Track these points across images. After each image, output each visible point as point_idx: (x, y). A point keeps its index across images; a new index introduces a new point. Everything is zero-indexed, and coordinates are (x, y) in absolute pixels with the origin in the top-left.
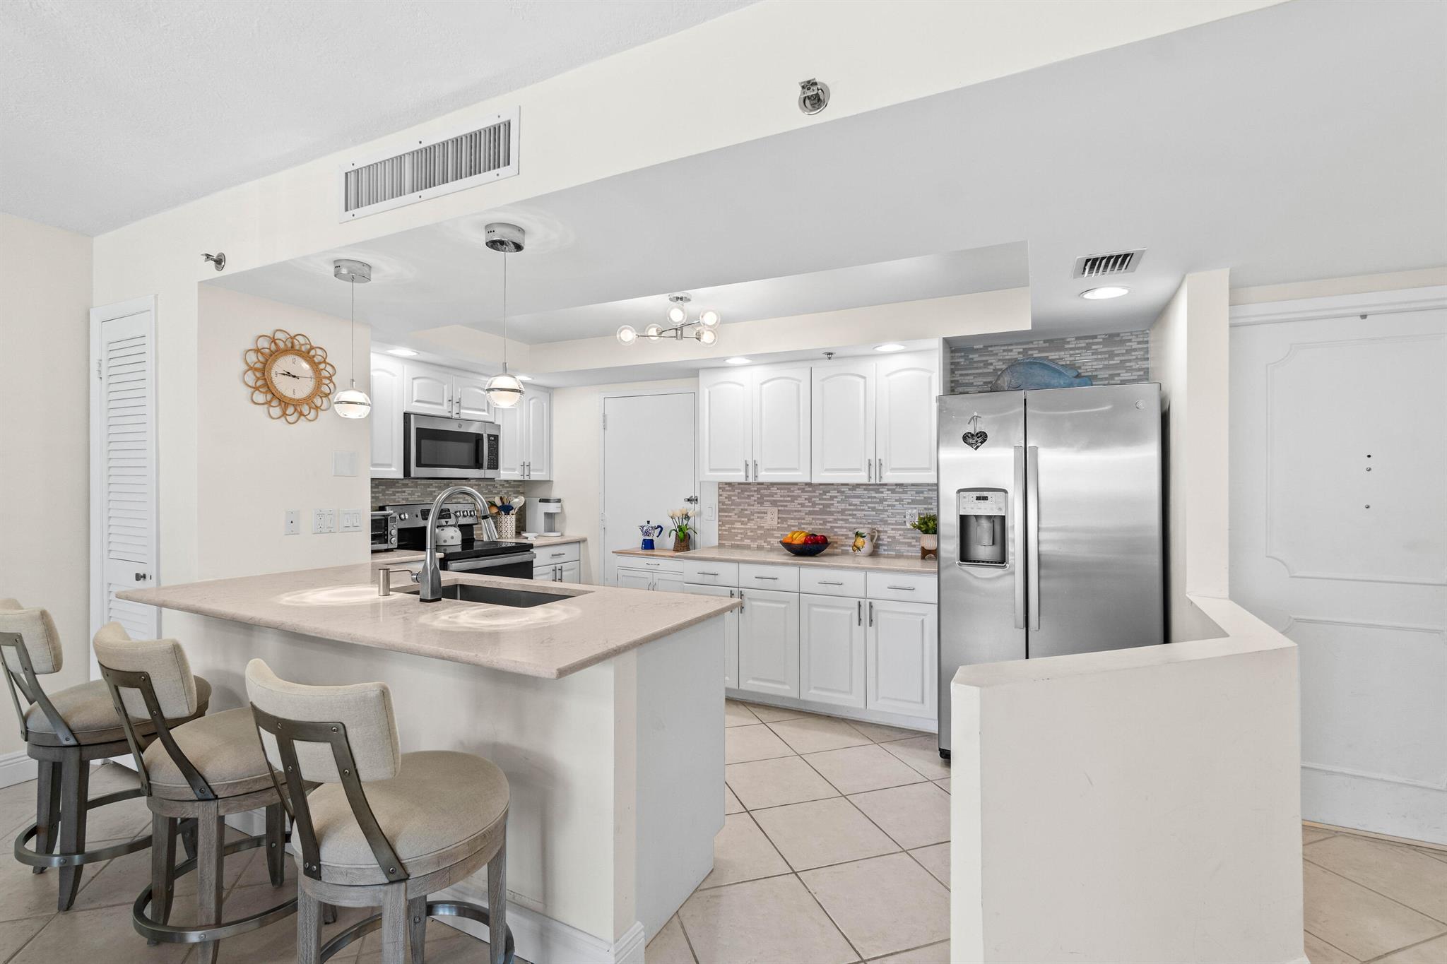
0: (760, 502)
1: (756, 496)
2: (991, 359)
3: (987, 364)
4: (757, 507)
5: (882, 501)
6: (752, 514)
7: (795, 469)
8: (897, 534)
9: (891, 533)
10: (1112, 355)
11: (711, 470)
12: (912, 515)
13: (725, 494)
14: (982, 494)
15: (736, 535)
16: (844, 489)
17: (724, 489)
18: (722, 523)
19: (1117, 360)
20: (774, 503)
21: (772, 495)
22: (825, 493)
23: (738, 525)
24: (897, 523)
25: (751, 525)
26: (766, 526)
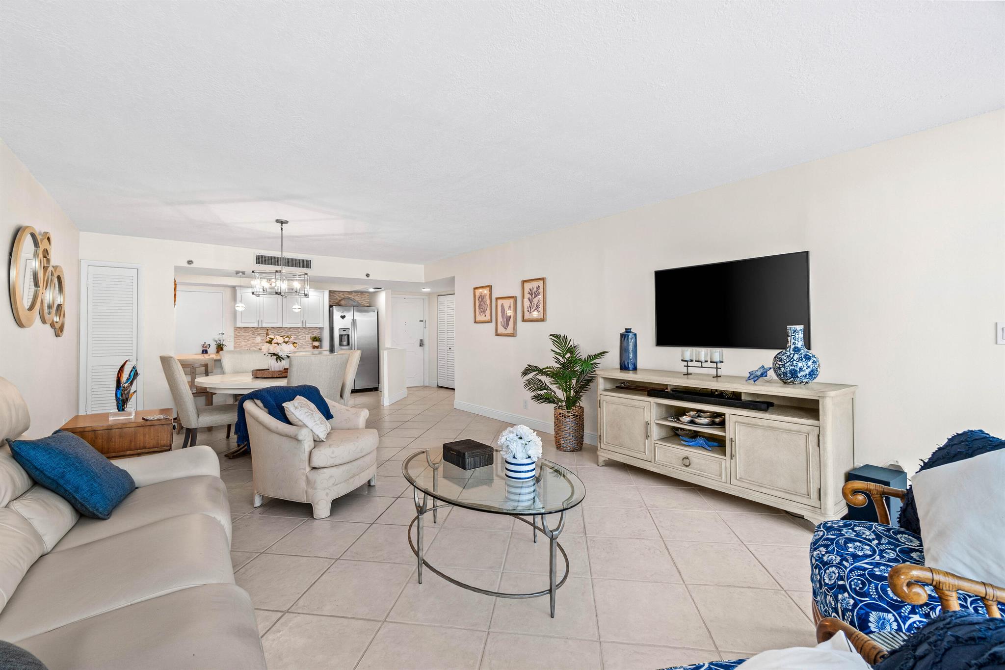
0: (253, 334)
1: (251, 332)
2: (335, 295)
3: (334, 296)
4: (252, 336)
5: (298, 333)
6: (250, 338)
7: (277, 323)
8: (303, 343)
9: (301, 342)
10: (362, 298)
11: (242, 323)
12: (308, 338)
13: (237, 332)
14: (344, 330)
15: (242, 346)
16: (286, 329)
17: (236, 330)
18: (235, 342)
19: (363, 299)
20: (259, 334)
21: (258, 331)
22: (279, 331)
23: (243, 343)
24: (304, 339)
25: (249, 342)
26: (256, 342)
